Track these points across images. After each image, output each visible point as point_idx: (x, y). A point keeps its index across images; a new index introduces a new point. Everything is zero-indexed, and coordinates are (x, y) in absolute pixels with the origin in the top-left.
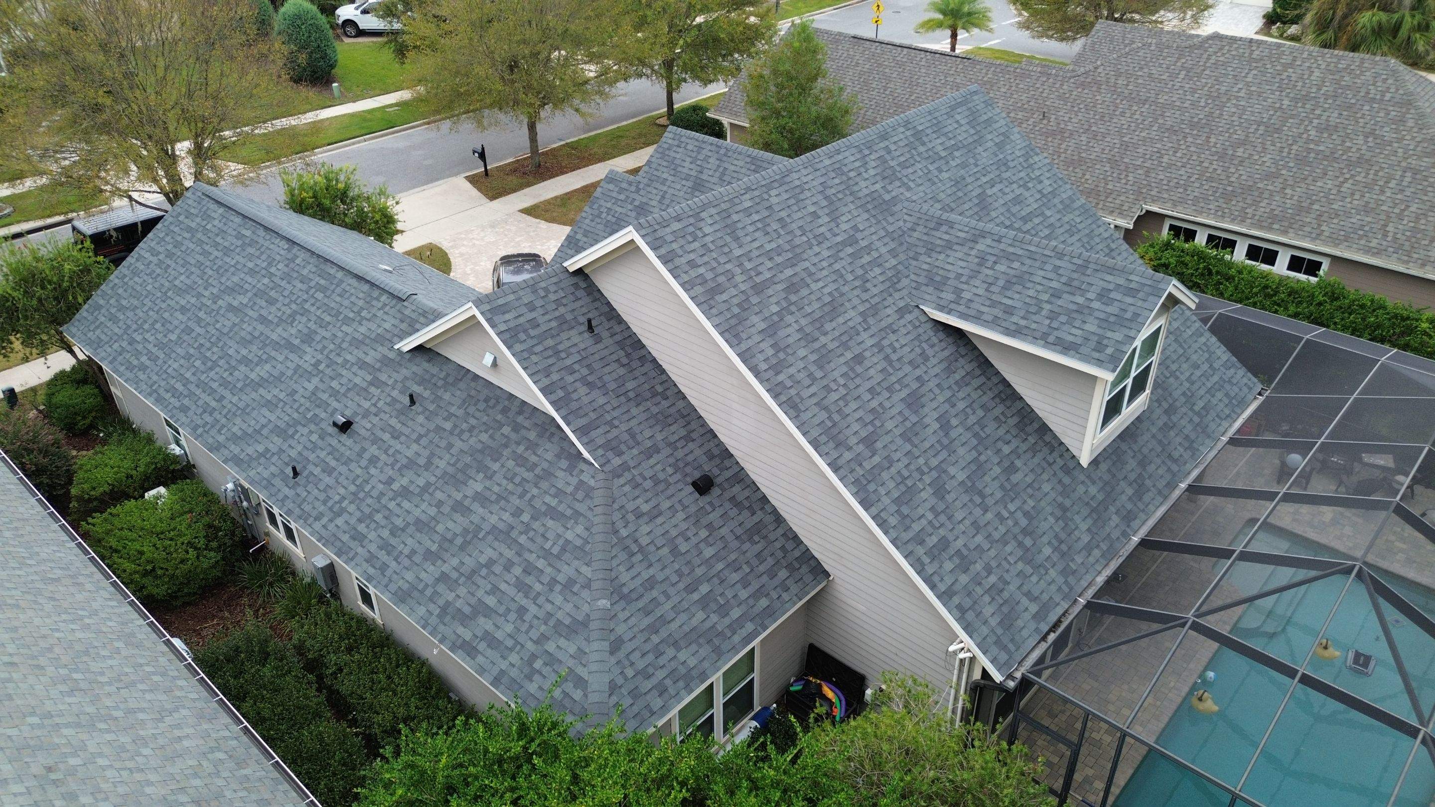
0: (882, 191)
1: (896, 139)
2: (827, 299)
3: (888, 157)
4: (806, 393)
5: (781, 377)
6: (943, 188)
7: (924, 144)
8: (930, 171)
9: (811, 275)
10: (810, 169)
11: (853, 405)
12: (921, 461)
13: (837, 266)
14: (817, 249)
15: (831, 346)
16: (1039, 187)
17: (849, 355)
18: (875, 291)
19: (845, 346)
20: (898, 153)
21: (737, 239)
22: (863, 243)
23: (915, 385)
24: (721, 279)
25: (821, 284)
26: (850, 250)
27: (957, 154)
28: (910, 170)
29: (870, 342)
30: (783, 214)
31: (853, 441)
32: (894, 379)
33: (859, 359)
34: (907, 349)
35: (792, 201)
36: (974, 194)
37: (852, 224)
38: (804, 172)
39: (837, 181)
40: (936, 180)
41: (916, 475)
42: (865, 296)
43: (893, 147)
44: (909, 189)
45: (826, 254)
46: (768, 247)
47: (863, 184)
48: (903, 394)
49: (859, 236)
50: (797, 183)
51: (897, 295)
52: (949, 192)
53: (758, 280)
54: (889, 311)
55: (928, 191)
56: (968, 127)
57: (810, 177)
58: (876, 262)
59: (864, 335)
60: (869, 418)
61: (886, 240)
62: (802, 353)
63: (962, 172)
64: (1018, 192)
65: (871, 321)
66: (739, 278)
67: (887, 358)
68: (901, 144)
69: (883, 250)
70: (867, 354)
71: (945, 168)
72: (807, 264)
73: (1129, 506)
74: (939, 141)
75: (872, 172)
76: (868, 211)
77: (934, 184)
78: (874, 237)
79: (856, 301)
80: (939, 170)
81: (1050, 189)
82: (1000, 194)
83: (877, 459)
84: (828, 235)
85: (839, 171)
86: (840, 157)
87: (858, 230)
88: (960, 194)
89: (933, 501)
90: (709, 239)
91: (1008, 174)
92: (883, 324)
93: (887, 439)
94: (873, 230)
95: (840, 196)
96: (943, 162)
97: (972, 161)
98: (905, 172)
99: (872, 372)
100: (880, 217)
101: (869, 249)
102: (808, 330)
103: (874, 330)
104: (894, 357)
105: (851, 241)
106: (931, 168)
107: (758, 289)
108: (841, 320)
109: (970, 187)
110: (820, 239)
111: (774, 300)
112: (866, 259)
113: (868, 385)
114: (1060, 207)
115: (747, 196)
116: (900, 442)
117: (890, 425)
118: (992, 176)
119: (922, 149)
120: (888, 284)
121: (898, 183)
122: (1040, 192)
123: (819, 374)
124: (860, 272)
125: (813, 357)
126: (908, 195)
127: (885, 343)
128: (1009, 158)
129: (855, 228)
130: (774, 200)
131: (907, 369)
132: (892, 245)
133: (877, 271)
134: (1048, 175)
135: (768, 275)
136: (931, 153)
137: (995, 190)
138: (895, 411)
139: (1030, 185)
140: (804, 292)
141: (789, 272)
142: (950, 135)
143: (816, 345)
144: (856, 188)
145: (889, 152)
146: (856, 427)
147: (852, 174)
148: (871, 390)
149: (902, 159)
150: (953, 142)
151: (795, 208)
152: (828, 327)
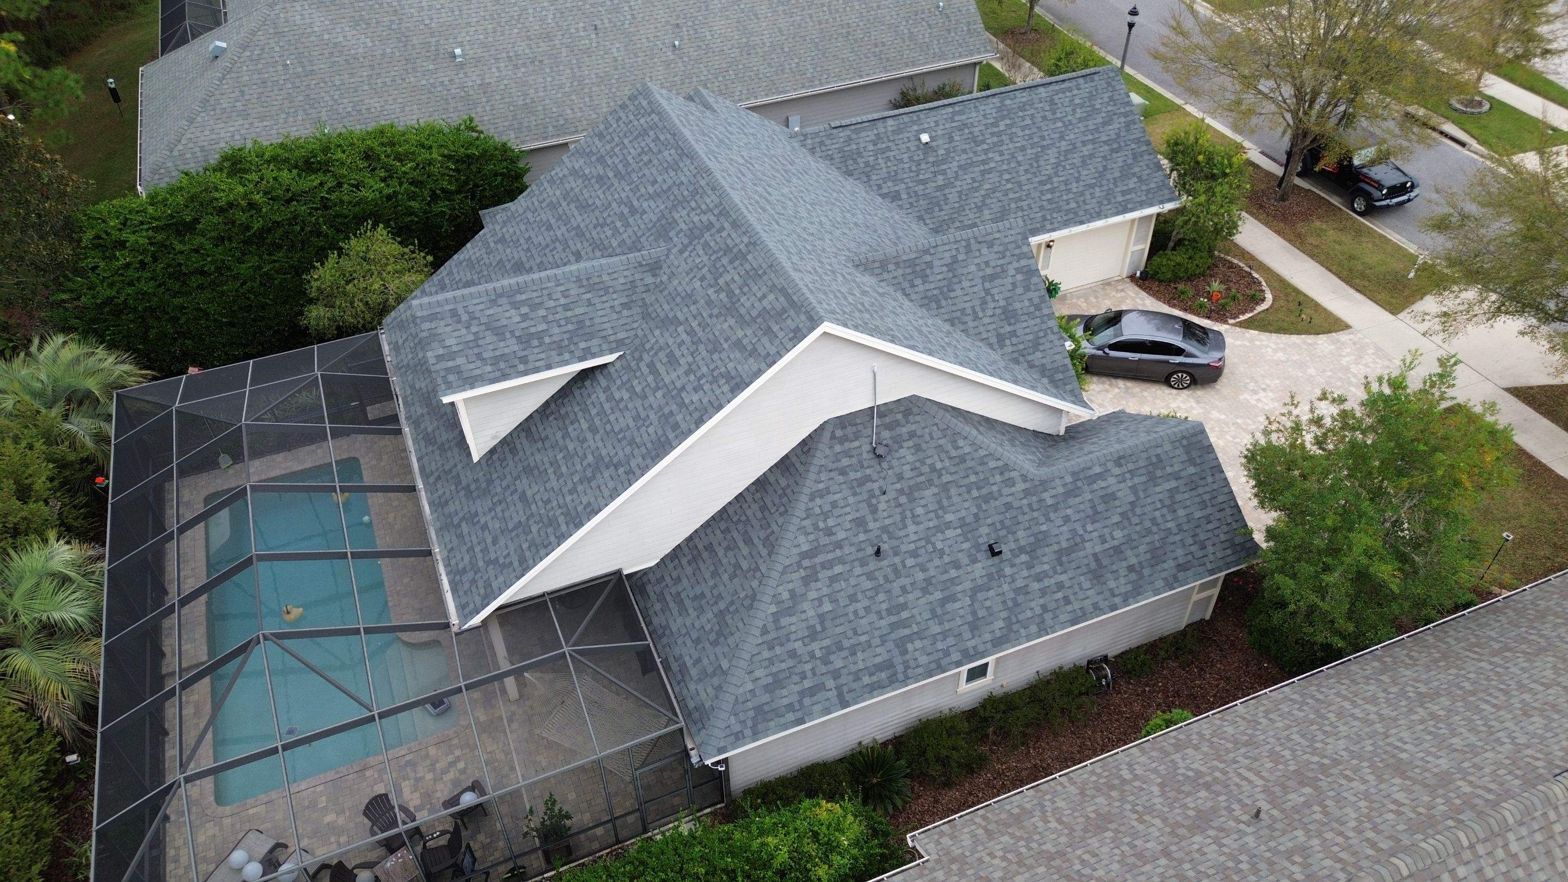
0: (678, 229)
1: (734, 235)
2: (590, 202)
3: (714, 230)
4: (534, 199)
5: (546, 184)
6: (684, 283)
7: (731, 262)
8: (700, 269)
9: (608, 188)
10: (695, 171)
11: (523, 227)
12: (486, 273)
13: (614, 205)
14: (627, 188)
15: (560, 210)
16: (689, 388)
17: (553, 221)
18: (594, 233)
19: (560, 218)
20: (718, 240)
21: (636, 138)
22: (631, 220)
23: (527, 266)
24: (608, 138)
25: (602, 196)
26: (626, 211)
27: (723, 295)
28: (701, 252)
29: (559, 233)
30: (655, 162)
31: (504, 230)
32: (534, 252)
33: (550, 227)
34: (551, 259)
35: (665, 165)
36: (679, 314)
37: (647, 210)
38: (692, 168)
39: (686, 193)
40: (692, 275)
41: (478, 269)
42: (591, 227)
43: (724, 234)
44: (681, 252)
45: (623, 195)
46: (629, 158)
47: (684, 213)
48: (524, 259)
49: (638, 216)
50: (681, 165)
51: (590, 249)
52: (680, 289)
53: (607, 158)
54: (579, 245)
55: (680, 269)
56: (760, 308)
57: (688, 173)
58: (616, 231)
59: (564, 229)
60: (514, 238)
61: (634, 238)
62: (558, 193)
63: (702, 302)
64: (682, 361)
65: (573, 233)
66: (608, 147)
67: (547, 246)
68: (729, 241)
69: (625, 236)
70: (552, 233)
71: (705, 284)
72: (616, 185)
73: (422, 426)
74: (737, 278)
75: (696, 219)
76: (659, 220)
77: (687, 274)
78: (636, 229)
79: (587, 221)
80: (702, 279)
81: (687, 401)
82: (678, 341)
83: (492, 245)
84: (638, 195)
85: (694, 193)
86: (710, 192)
87: (642, 214)
88: (678, 300)
89: (464, 280)
90: (636, 123)
91: (704, 353)
92: (571, 242)
93: (501, 250)
94: (643, 226)
95: (672, 197)
96: (712, 282)
97: (716, 311)
98: (699, 247)
99: (540, 237)
100: (653, 230)
101: (626, 225)
102: (572, 194)
103: (567, 235)
104: (547, 251)
105: (633, 211)
106: (705, 270)
107: (601, 160)
108: (576, 213)
109: (685, 310)
110: (635, 190)
111: (593, 170)
112: (619, 224)
113: (533, 236)
114: (666, 410)
115: (669, 136)
116: (498, 258)
117: (508, 251)
118: (700, 334)
119: (725, 261)
120: (598, 242)
121: (686, 241)
122: (683, 388)
123: (544, 205)
124: (608, 221)
125: (554, 200)
126: (674, 251)
127: (557, 244)
128: (724, 355)
129: (644, 212)
130: (666, 153)
131: (538, 261)
132: (628, 242)
133: (609, 233)
134: (705, 401)
135: (609, 162)
136: (721, 270)
137: (684, 336)
138: (516, 255)
139: (692, 377)
140: (597, 186)
141: (611, 174)
142: (746, 289)
143: (562, 201)
144: (680, 209)
145: (719, 231)
146: (511, 230)
147: (693, 204)
148: (530, 238)
149: (712, 244)
150: (737, 292)
151: (660, 168)
152: (573, 206)
